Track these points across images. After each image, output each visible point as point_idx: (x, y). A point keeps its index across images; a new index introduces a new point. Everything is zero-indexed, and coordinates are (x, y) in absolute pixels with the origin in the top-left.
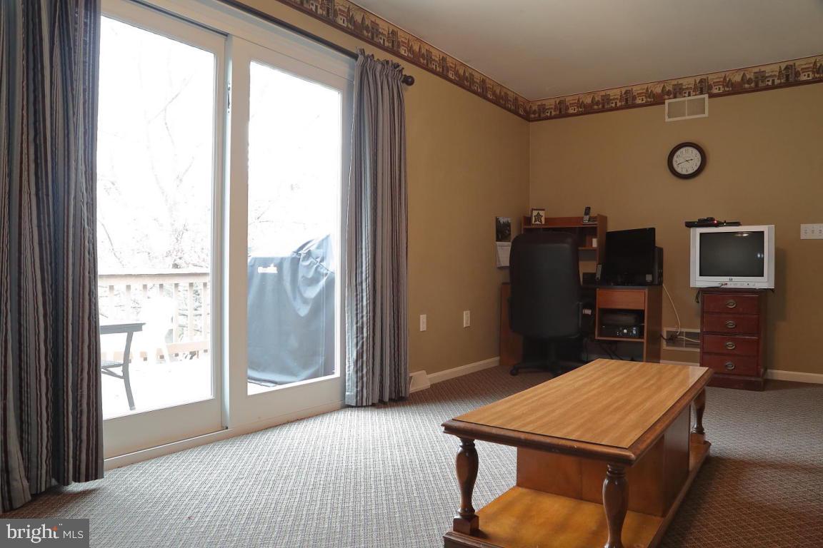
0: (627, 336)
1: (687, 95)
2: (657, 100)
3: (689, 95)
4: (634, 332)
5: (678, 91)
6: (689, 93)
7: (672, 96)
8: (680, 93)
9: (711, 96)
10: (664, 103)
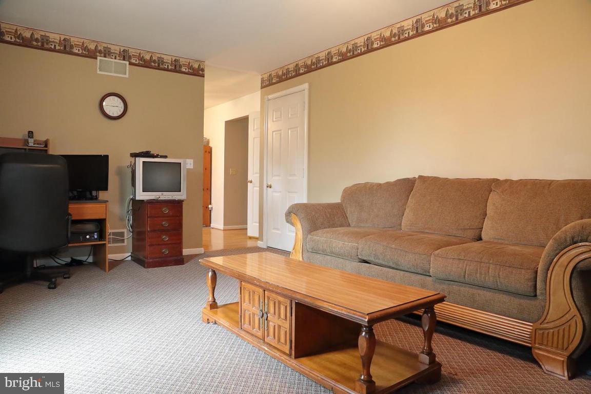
0: (89, 240)
1: (114, 57)
2: (91, 54)
3: (115, 59)
4: (96, 237)
5: (107, 53)
6: (116, 57)
7: (102, 55)
8: (109, 55)
9: (131, 64)
10: (96, 58)
